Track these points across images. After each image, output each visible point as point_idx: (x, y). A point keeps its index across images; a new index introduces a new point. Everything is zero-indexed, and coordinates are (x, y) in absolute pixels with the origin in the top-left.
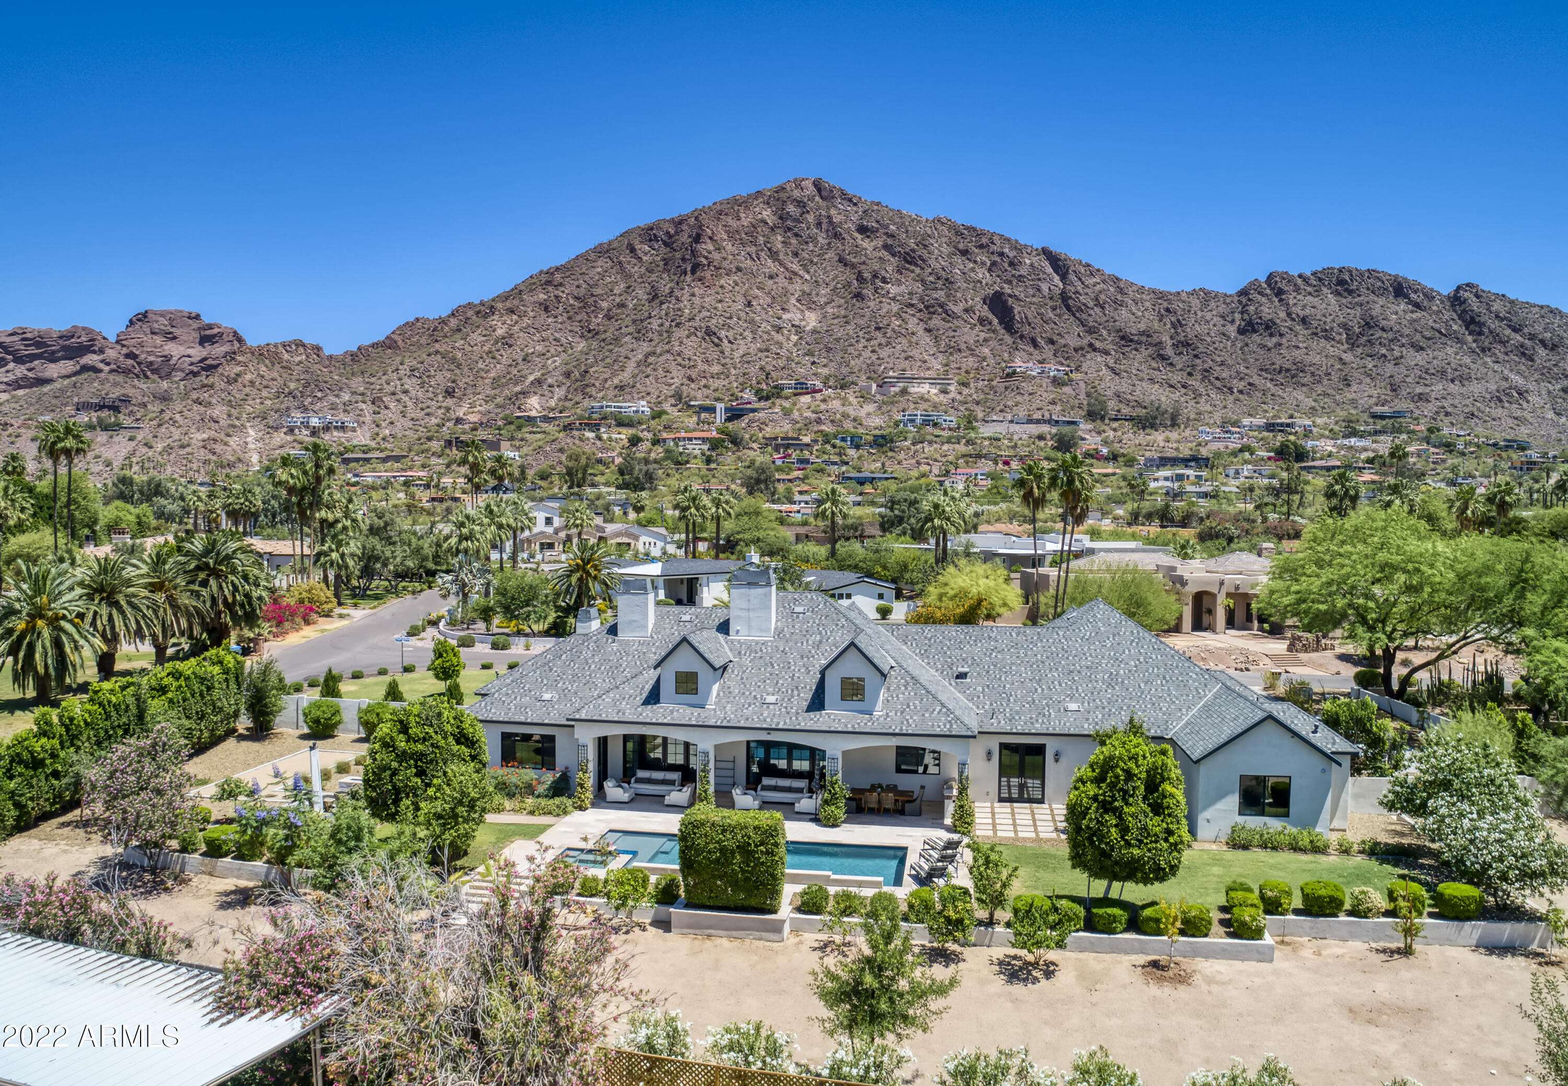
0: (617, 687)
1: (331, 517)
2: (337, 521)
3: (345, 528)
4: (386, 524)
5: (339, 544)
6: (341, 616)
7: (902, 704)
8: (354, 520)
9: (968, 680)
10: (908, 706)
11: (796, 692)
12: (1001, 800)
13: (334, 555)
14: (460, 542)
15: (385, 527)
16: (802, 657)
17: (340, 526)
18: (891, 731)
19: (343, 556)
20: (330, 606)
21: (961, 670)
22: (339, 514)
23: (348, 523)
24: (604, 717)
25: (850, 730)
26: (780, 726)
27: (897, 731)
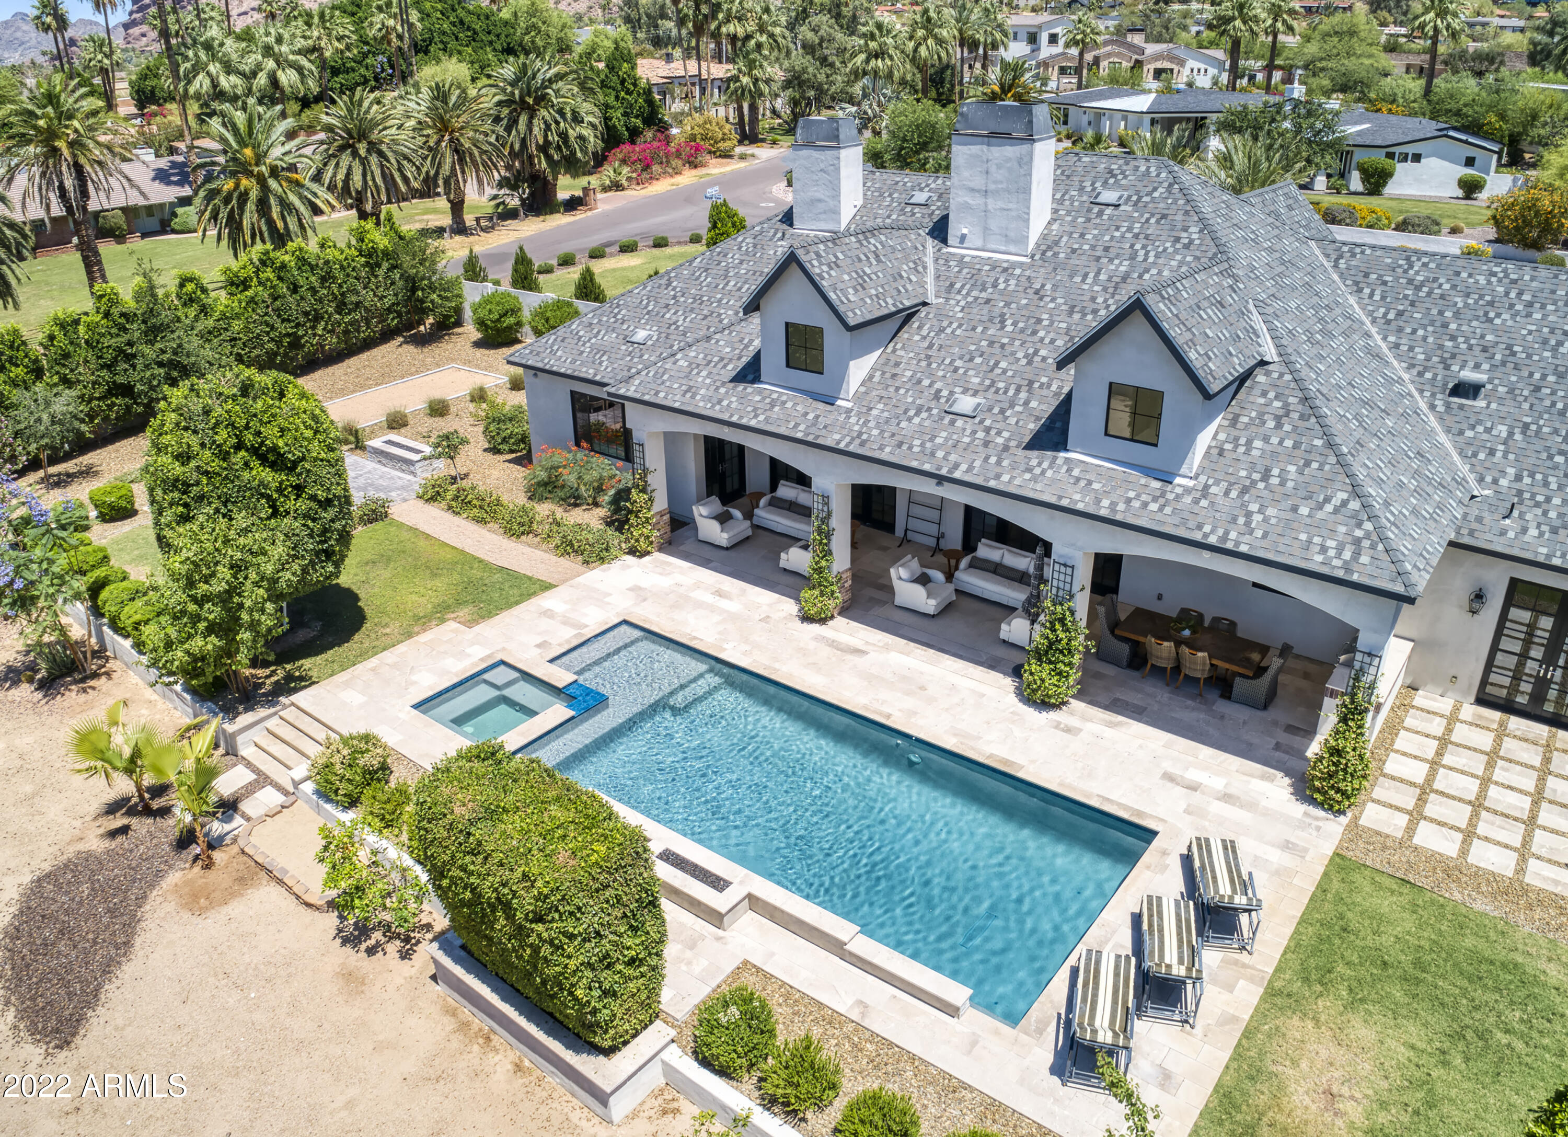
0: (708, 338)
1: (741, 32)
2: (748, 37)
3: (759, 46)
4: (822, 40)
5: (751, 65)
6: (743, 157)
7: (1252, 467)
8: (771, 35)
9: (1480, 403)
10: (1266, 477)
11: (1023, 395)
12: (1483, 700)
13: (745, 80)
14: (867, 61)
15: (820, 44)
16: (1071, 312)
17: (753, 42)
18: (1198, 536)
19: (756, 81)
20: (728, 144)
21: (1469, 375)
22: (751, 27)
23: (763, 38)
24: (660, 399)
25: (1103, 512)
26: (957, 475)
27: (1213, 540)
